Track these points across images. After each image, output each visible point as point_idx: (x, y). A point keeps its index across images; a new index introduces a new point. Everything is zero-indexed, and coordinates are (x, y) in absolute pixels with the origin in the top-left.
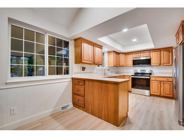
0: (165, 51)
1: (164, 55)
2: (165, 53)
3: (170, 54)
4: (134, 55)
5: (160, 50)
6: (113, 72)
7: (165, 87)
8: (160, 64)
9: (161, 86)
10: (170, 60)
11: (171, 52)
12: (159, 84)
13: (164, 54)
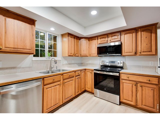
0: (143, 31)
1: (142, 38)
2: (144, 34)
3: (153, 35)
4: (99, 40)
5: (135, 30)
6: (74, 64)
7: (144, 92)
8: (136, 53)
9: (137, 91)
10: (153, 45)
11: (154, 33)
12: (134, 86)
13: (143, 36)
